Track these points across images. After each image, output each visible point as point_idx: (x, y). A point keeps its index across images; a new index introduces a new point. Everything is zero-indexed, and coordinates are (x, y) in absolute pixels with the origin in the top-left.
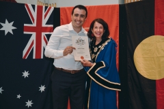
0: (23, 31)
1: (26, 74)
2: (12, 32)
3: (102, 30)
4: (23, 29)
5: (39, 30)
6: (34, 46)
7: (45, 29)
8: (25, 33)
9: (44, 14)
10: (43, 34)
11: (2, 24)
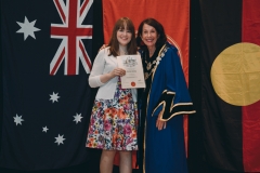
0: (50, 35)
1: (54, 97)
2: (33, 36)
3: (154, 35)
4: (50, 31)
5: (72, 32)
6: (66, 56)
7: (82, 32)
8: (52, 37)
9: (79, 8)
10: (79, 39)
11: (20, 24)
